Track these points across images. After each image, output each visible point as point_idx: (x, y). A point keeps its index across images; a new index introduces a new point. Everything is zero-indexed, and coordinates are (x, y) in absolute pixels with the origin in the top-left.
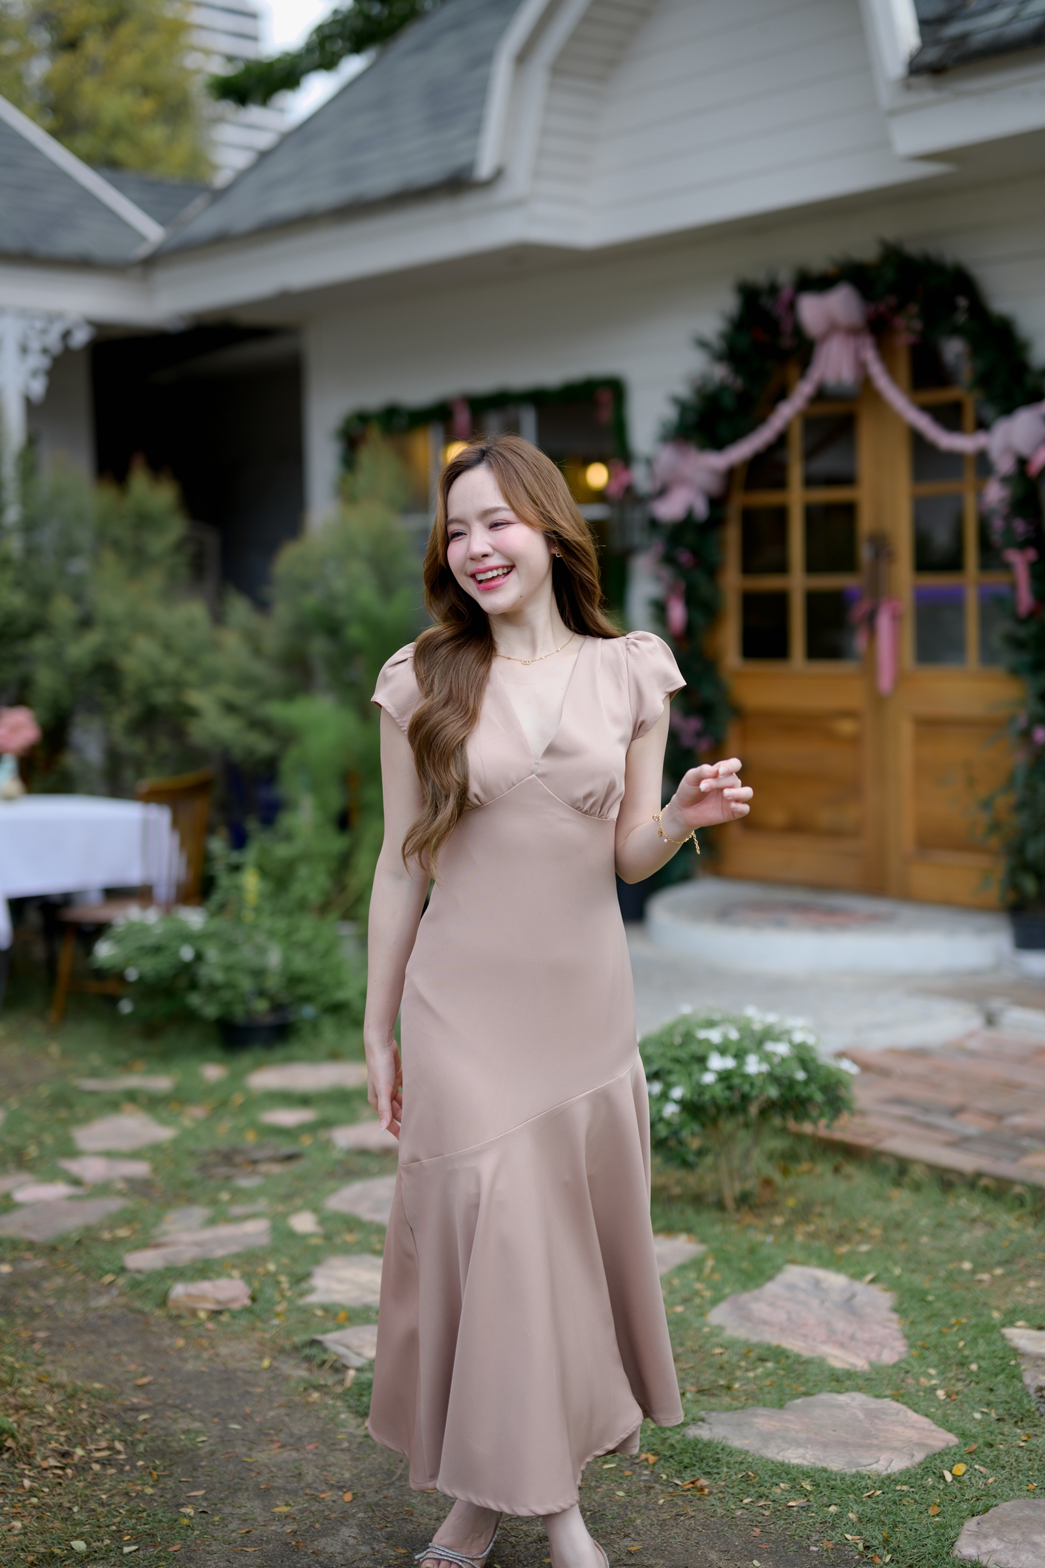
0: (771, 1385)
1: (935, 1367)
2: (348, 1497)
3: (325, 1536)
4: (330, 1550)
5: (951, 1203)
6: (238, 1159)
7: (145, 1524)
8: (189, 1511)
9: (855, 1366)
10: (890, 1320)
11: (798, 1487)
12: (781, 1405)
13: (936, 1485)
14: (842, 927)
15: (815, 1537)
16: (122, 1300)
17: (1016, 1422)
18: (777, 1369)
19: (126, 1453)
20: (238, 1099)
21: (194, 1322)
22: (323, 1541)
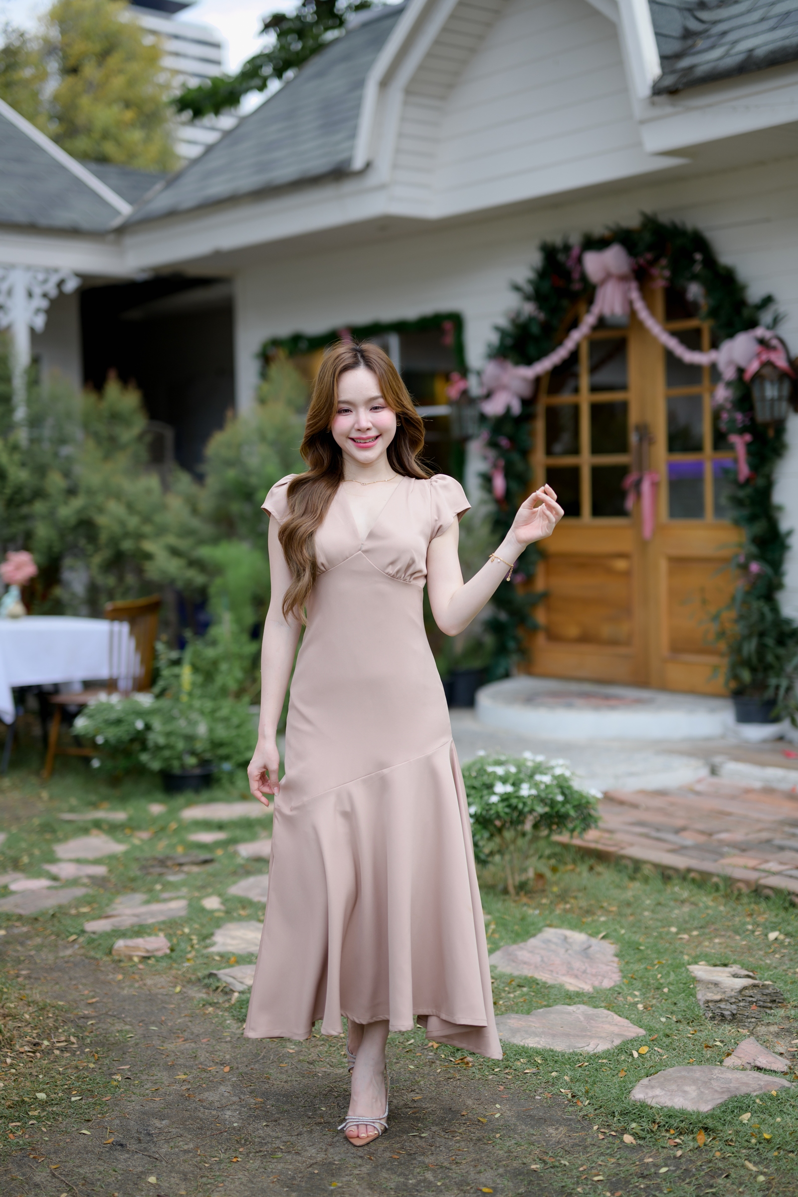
0: (524, 1001)
1: (639, 990)
2: (227, 1069)
3: (208, 1091)
4: (211, 1099)
5: (669, 889)
6: (169, 863)
7: (87, 1085)
8: (118, 1077)
9: (584, 989)
10: (613, 962)
11: (532, 1061)
12: (528, 1012)
13: (627, 1059)
14: (612, 708)
15: (540, 1091)
16: (82, 951)
17: (688, 1023)
18: (530, 991)
19: (78, 1044)
20: (174, 825)
21: (130, 964)
22: (206, 1094)
